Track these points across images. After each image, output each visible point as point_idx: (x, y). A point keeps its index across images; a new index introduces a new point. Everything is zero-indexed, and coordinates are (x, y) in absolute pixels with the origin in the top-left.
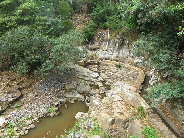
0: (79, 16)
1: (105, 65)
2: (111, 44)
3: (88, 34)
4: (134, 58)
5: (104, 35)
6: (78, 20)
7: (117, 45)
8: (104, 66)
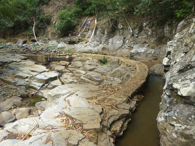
0: (59, 1)
1: (80, 61)
2: (97, 33)
3: (65, 21)
4: (131, 48)
5: (89, 22)
6: (56, 6)
7: (106, 33)
8: (77, 62)
